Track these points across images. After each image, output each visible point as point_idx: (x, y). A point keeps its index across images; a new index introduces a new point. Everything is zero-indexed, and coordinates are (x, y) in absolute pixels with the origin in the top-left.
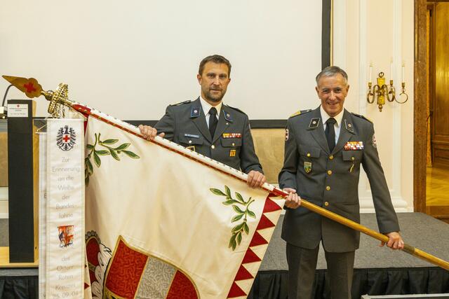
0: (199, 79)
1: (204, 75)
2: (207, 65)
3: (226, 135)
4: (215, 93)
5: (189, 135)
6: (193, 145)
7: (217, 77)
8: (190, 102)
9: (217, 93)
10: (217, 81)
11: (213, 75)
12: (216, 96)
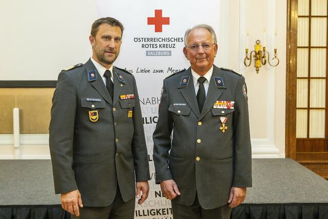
0: (92, 41)
1: (98, 36)
2: (101, 27)
3: (123, 97)
4: (109, 56)
5: (91, 100)
6: (96, 109)
7: (113, 40)
8: (82, 65)
9: (112, 56)
10: (112, 44)
11: (108, 38)
12: (110, 59)
